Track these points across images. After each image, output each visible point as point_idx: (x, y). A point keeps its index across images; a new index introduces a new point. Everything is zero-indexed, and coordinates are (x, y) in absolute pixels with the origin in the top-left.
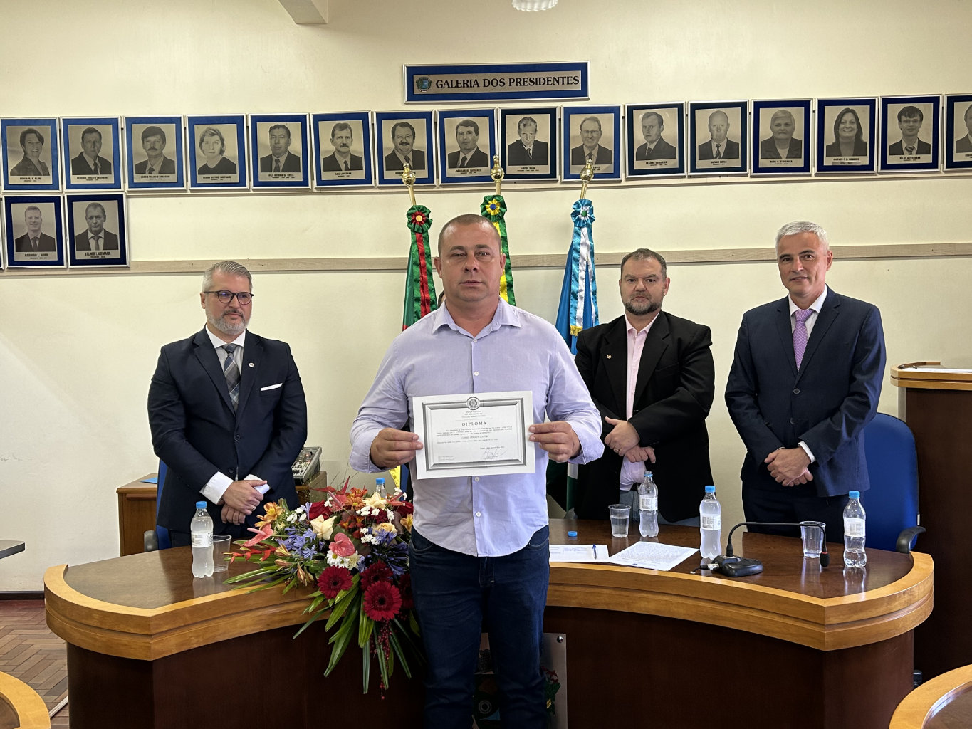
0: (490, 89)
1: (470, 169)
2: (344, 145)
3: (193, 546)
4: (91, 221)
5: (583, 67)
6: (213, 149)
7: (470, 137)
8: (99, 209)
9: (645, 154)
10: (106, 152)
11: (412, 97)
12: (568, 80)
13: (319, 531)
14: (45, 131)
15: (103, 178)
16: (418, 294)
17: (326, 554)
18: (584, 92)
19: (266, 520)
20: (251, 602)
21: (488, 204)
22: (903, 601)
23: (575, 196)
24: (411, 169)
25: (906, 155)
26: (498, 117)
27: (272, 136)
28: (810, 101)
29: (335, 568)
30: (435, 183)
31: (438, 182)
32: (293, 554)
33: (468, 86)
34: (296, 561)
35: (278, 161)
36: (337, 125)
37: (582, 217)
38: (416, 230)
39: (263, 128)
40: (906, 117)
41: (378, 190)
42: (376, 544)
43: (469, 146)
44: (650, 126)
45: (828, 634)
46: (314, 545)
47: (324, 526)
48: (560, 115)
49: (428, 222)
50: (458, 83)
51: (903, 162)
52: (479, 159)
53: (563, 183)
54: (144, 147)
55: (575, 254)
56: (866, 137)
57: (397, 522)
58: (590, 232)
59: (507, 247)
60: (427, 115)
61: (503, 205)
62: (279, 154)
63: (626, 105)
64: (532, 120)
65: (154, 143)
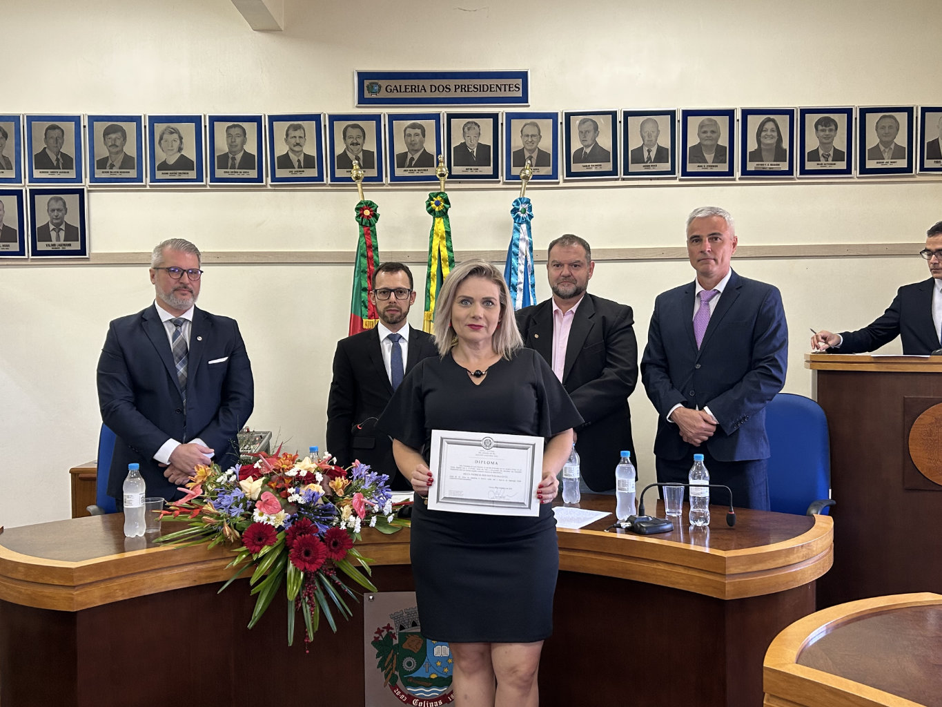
0: (436, 95)
1: (417, 169)
2: (298, 144)
3: (125, 506)
4: (53, 214)
5: (523, 76)
6: (172, 146)
7: (417, 139)
8: (60, 202)
9: (581, 157)
10: (68, 148)
11: (362, 100)
12: (510, 87)
13: (248, 491)
14: (10, 127)
15: (65, 172)
16: (365, 284)
17: (253, 512)
18: (524, 99)
19: (196, 480)
20: (178, 558)
21: (433, 200)
22: (801, 554)
23: (516, 195)
24: (361, 168)
25: (823, 161)
26: (444, 121)
27: (229, 135)
28: (733, 111)
29: (260, 525)
30: (384, 182)
31: (387, 180)
32: (220, 512)
33: (415, 91)
34: (222, 518)
35: (234, 159)
36: (291, 125)
37: (522, 214)
38: (364, 224)
39: (221, 128)
40: (822, 126)
41: (330, 188)
42: (303, 503)
43: (416, 147)
44: (586, 131)
45: (730, 583)
46: (241, 505)
47: (252, 487)
48: (502, 120)
49: (376, 216)
50: (406, 89)
51: (819, 168)
52: (426, 160)
53: (505, 183)
54: (105, 144)
55: (514, 249)
56: (786, 145)
57: (325, 485)
58: (529, 229)
59: (451, 242)
60: (377, 118)
61: (447, 201)
62: (235, 152)
63: (564, 111)
64: (476, 124)
65: (115, 140)
